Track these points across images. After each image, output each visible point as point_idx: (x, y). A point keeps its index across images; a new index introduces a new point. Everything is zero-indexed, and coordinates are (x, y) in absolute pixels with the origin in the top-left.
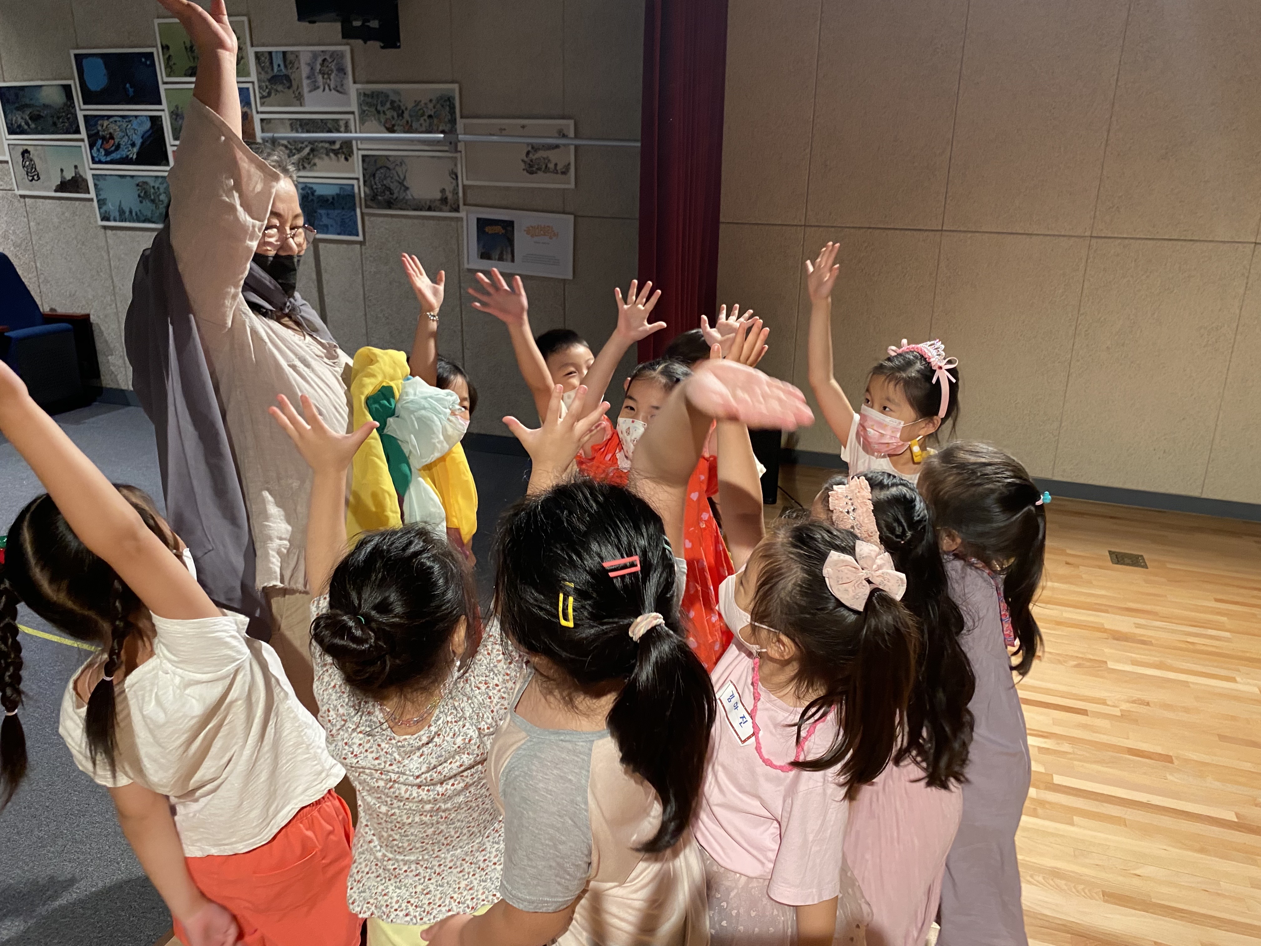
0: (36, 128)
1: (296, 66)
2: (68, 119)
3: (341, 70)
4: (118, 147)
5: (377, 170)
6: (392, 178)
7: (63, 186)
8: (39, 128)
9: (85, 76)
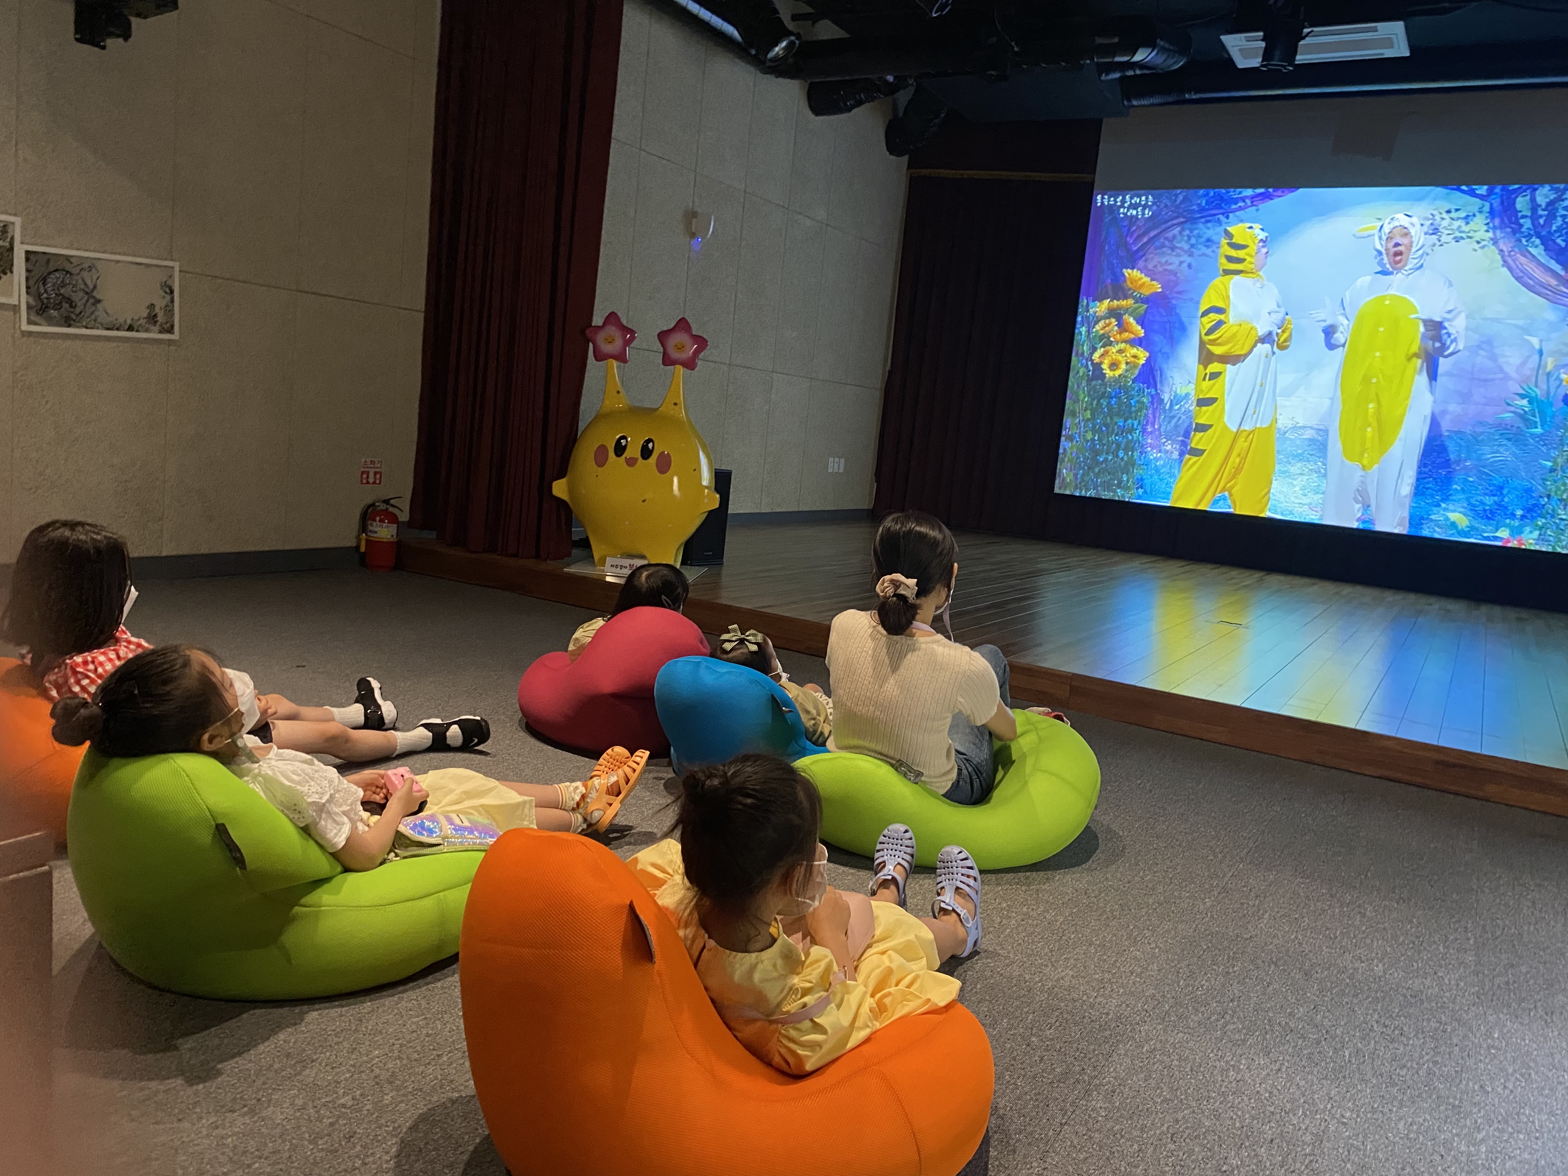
5: (49, 273)
6: (74, 286)
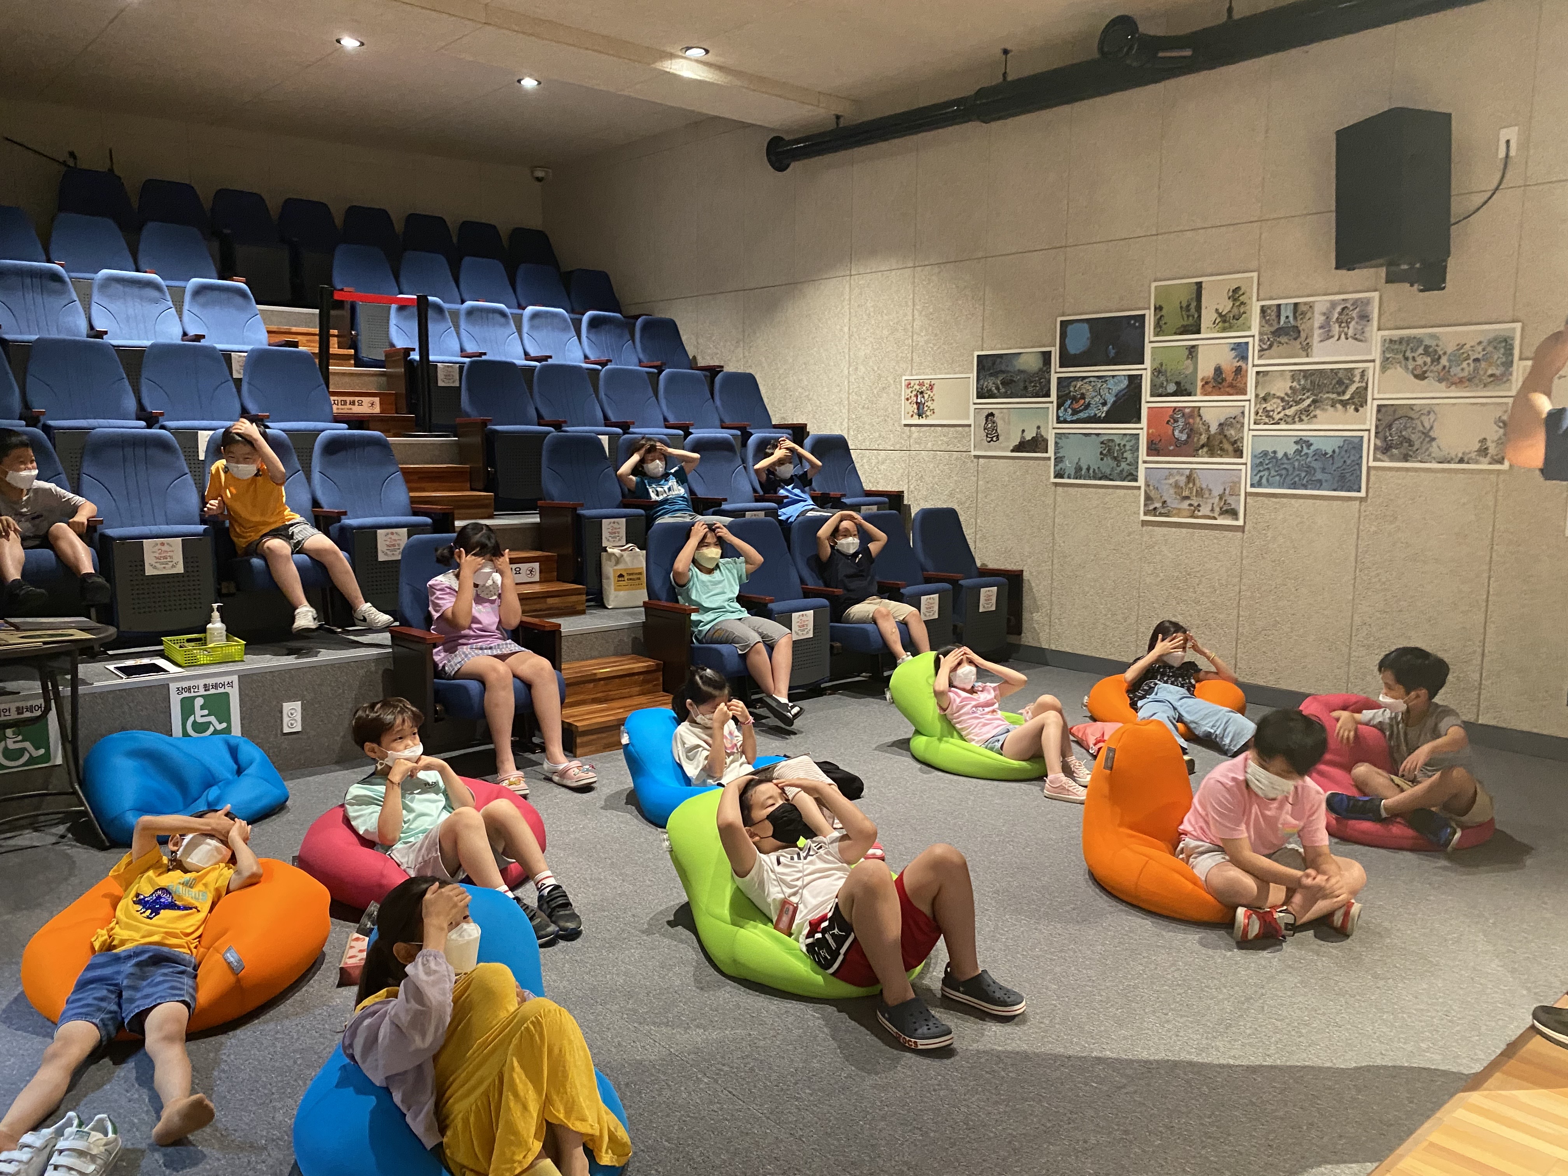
0: (1006, 392)
1: (1307, 316)
2: (1040, 383)
3: (1365, 317)
4: (1088, 406)
5: (1395, 420)
6: (1414, 428)
7: (1022, 447)
8: (1009, 392)
9: (1067, 341)
